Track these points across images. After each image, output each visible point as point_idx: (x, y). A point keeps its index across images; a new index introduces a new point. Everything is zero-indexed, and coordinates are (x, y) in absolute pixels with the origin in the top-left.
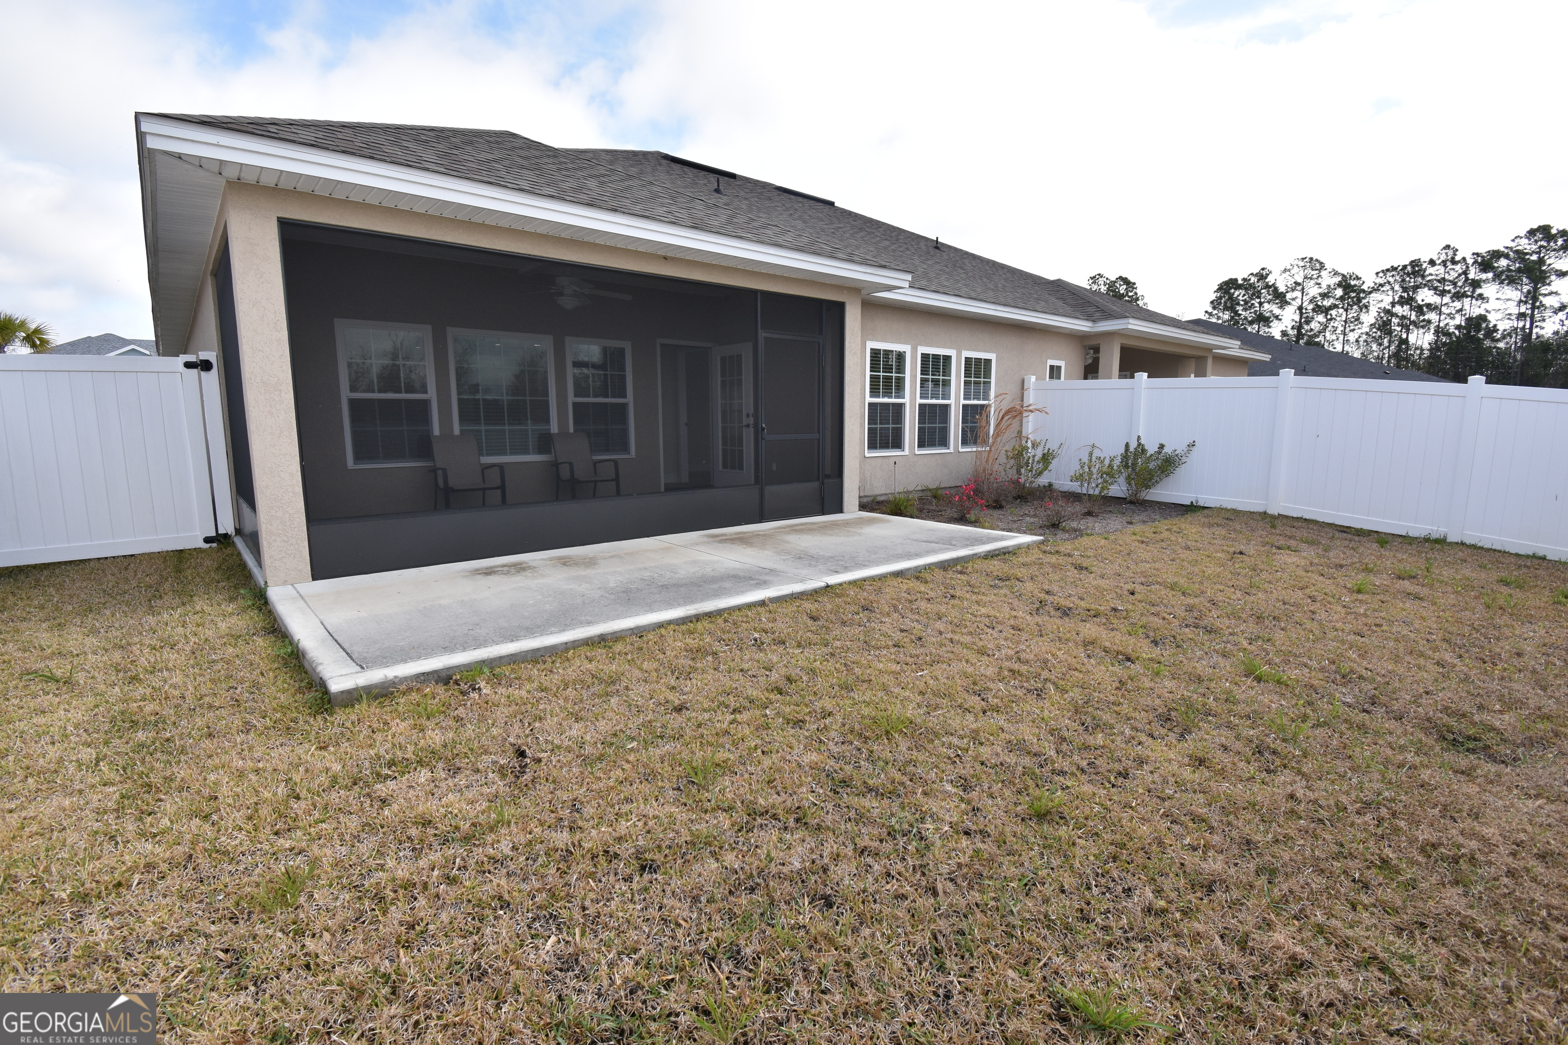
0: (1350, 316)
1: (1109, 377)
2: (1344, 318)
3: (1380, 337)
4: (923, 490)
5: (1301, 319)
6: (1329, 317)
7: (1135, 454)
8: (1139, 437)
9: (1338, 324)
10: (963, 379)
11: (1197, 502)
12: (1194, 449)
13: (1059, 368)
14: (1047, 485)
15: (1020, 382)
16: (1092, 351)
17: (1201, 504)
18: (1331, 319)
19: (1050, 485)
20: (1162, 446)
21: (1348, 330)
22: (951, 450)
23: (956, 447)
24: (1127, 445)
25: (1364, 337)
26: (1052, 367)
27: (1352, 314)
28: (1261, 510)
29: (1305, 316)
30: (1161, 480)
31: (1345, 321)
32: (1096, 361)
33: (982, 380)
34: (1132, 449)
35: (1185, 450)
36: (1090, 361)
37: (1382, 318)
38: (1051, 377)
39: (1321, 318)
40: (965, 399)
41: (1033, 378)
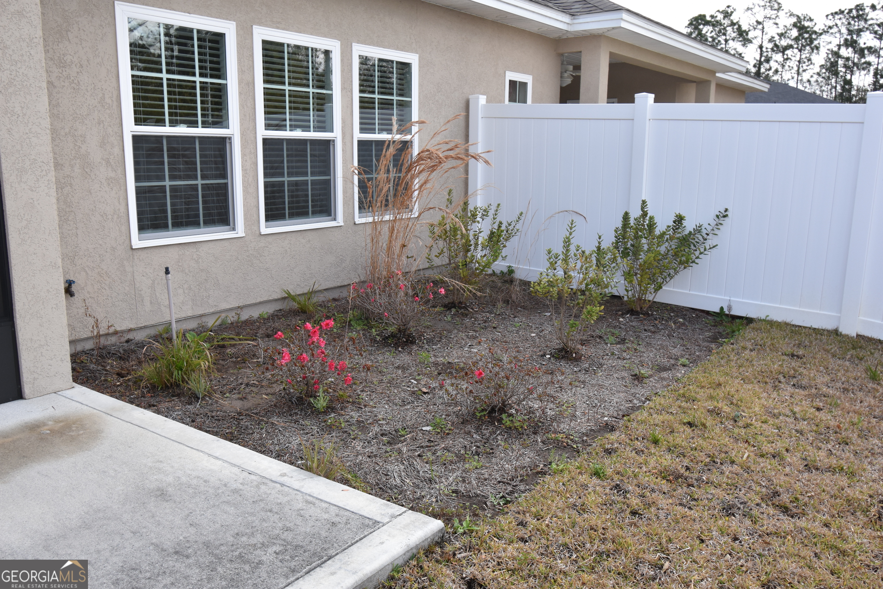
0: (803, 56)
1: (594, 100)
2: (798, 59)
3: (829, 77)
4: (284, 299)
5: (761, 58)
6: (785, 57)
7: (637, 230)
8: (644, 202)
9: (793, 63)
10: (356, 95)
11: (730, 308)
12: (727, 222)
13: (524, 85)
14: (505, 270)
15: (462, 105)
16: (571, 68)
17: (735, 312)
18: (787, 59)
19: (511, 271)
20: (679, 220)
21: (801, 70)
22: (340, 221)
23: (349, 216)
24: (626, 217)
25: (816, 77)
26: (513, 84)
27: (805, 54)
28: (829, 326)
29: (765, 54)
30: (676, 272)
31: (799, 62)
32: (577, 81)
33: (395, 98)
34: (632, 222)
35: (713, 223)
36: (568, 81)
37: (830, 59)
38: (512, 99)
39: (779, 57)
40: (362, 130)
41: (482, 100)
